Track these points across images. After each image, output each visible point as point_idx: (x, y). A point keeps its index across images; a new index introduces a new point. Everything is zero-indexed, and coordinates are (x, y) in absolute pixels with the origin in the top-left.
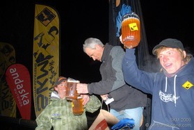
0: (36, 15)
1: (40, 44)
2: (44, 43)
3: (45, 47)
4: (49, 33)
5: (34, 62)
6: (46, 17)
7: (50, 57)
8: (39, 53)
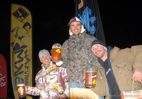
0: (12, 12)
1: (16, 36)
2: (20, 35)
3: (20, 38)
4: (24, 27)
5: (12, 50)
6: (21, 14)
7: (24, 46)
8: (15, 43)
